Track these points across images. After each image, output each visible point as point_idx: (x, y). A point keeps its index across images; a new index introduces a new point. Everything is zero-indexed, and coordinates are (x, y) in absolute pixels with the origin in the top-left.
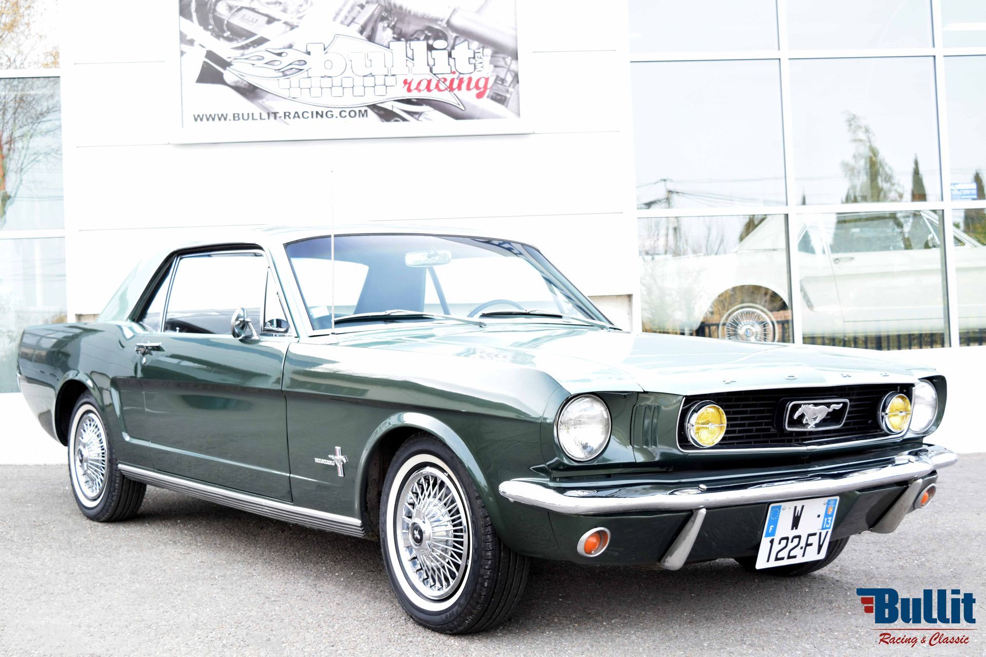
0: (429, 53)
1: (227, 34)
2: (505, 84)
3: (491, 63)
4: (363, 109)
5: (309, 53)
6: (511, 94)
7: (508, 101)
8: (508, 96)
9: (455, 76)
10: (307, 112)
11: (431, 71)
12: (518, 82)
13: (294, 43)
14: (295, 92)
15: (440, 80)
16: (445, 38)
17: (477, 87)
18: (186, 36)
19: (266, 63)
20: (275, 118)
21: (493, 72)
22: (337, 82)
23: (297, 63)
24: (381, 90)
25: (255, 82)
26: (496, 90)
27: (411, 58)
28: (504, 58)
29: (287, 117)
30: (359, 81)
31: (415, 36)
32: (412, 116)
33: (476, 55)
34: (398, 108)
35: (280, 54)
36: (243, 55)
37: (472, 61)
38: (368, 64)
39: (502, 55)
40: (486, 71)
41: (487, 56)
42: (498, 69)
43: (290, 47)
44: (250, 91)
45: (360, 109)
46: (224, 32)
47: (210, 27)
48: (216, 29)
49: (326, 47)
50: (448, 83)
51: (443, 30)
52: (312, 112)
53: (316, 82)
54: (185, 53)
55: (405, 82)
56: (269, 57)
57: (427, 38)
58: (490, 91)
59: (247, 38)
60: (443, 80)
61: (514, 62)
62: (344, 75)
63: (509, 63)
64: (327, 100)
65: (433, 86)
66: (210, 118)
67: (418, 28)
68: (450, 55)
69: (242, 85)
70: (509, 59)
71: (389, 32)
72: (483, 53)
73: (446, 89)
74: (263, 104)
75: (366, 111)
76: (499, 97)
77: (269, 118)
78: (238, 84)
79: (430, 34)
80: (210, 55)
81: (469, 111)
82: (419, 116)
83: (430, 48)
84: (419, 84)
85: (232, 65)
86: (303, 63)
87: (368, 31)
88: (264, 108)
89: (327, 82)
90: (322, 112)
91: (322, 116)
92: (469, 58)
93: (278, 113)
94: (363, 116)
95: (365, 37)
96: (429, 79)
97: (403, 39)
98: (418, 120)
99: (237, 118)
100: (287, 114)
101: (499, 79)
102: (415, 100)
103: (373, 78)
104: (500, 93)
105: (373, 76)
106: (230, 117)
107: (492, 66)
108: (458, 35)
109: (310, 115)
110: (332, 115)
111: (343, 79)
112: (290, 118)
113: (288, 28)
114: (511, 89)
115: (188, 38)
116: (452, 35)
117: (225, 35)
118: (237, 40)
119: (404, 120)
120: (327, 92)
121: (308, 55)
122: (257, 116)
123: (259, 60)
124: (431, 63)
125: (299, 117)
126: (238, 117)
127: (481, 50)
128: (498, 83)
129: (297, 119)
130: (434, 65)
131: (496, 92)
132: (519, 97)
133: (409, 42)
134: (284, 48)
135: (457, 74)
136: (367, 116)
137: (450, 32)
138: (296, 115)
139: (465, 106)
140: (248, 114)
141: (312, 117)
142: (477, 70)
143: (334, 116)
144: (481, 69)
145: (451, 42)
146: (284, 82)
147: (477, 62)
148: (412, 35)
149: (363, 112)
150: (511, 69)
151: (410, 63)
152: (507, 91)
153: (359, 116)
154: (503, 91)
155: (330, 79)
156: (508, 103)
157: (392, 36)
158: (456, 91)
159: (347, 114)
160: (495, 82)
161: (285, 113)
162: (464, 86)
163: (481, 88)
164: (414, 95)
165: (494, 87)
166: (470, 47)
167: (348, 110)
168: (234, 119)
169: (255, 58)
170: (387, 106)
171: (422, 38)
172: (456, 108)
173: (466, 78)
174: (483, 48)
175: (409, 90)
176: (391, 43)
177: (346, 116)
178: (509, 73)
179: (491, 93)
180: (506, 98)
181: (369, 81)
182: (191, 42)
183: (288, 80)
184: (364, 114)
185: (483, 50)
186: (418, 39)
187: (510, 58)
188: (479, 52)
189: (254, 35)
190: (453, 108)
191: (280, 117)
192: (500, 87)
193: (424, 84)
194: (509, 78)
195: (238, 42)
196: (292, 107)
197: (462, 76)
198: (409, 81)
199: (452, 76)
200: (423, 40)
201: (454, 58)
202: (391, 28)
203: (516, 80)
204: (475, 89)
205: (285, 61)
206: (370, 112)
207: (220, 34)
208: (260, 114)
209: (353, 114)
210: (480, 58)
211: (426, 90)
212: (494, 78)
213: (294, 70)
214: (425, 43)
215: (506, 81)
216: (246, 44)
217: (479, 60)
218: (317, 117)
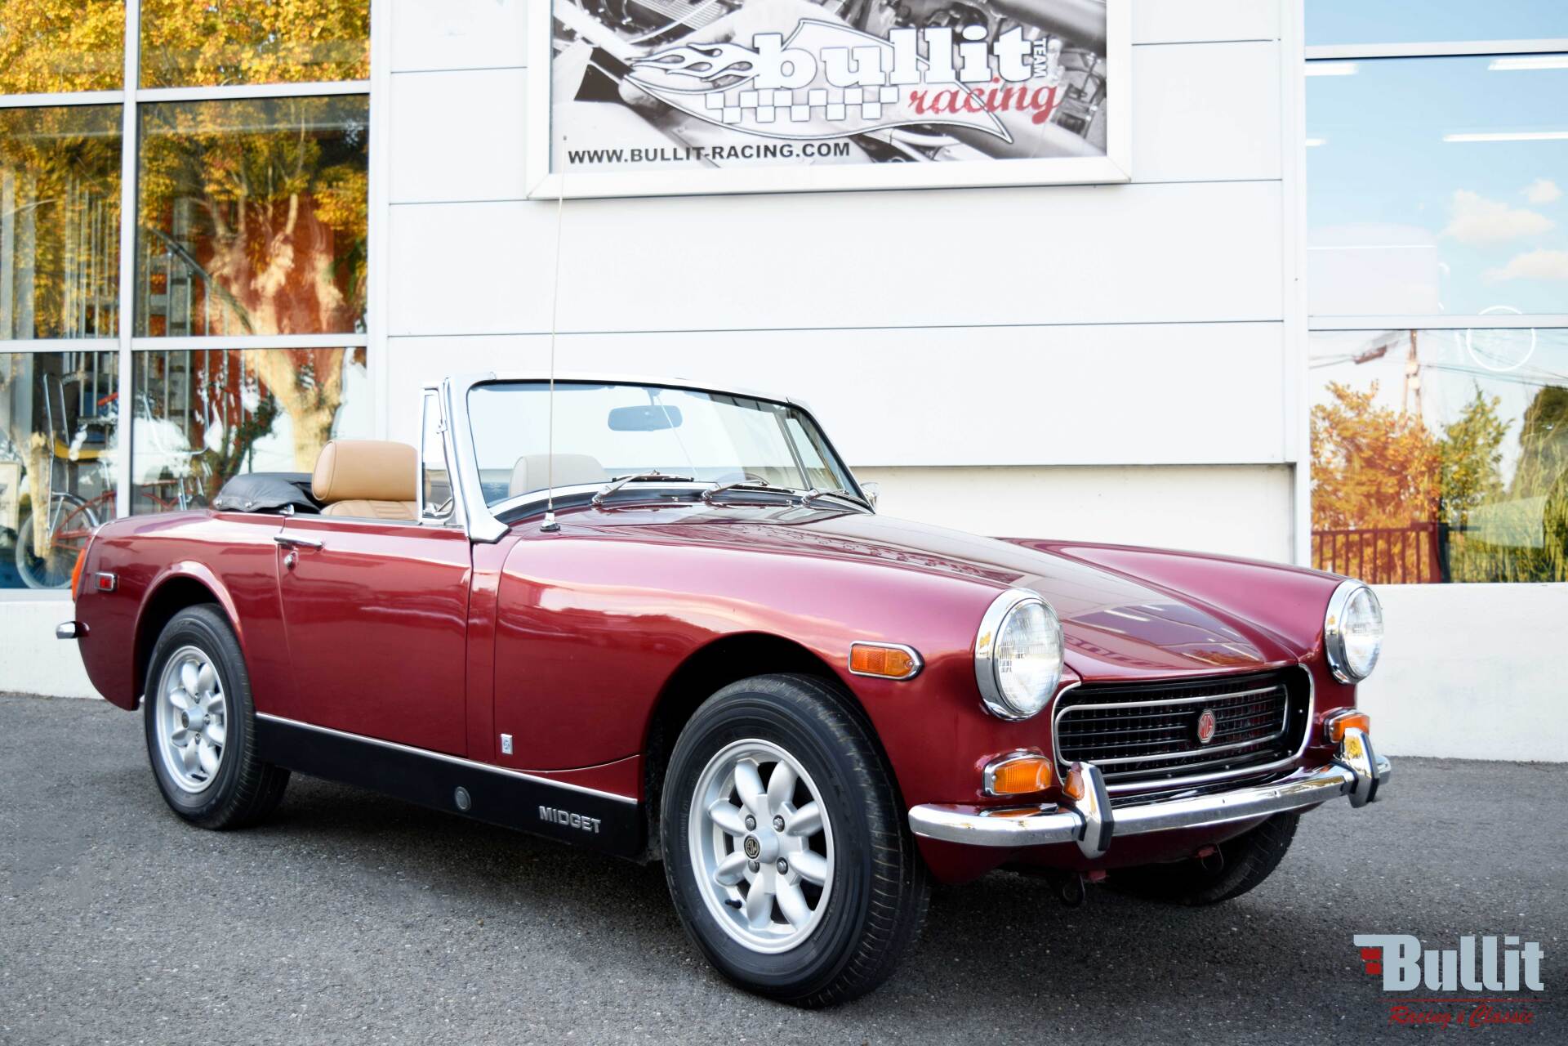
0: (956, 47)
1: (627, 21)
2: (1083, 99)
3: (1060, 62)
4: (841, 142)
5: (756, 50)
6: (1093, 116)
7: (1088, 127)
8: (1088, 118)
9: (999, 86)
10: (751, 147)
11: (958, 77)
12: (1105, 95)
13: (734, 34)
14: (732, 115)
15: (972, 93)
16: (983, 21)
17: (1035, 103)
18: (562, 25)
19: (688, 68)
20: (698, 157)
21: (1063, 78)
22: (801, 96)
23: (737, 66)
24: (872, 110)
25: (667, 97)
26: (1067, 109)
27: (926, 55)
28: (1083, 55)
29: (717, 156)
30: (837, 95)
31: (933, 19)
32: (923, 153)
33: (1036, 49)
34: (900, 140)
35: (709, 53)
36: (650, 54)
37: (1030, 60)
38: (853, 66)
39: (1079, 50)
40: (1051, 77)
41: (1054, 51)
42: (1072, 73)
43: (727, 39)
44: (659, 114)
45: (836, 141)
46: (623, 17)
47: (601, 10)
48: (610, 14)
49: (785, 38)
50: (985, 98)
51: (980, 8)
52: (758, 147)
53: (766, 97)
54: (560, 52)
55: (914, 96)
56: (692, 57)
57: (953, 22)
58: (1057, 111)
59: (659, 27)
60: (977, 93)
61: (1099, 61)
62: (815, 85)
63: (1091, 63)
64: (784, 126)
65: (960, 102)
66: (595, 156)
67: (937, 6)
68: (990, 50)
69: (648, 104)
70: (1091, 57)
71: (890, 12)
72: (1047, 47)
73: (982, 108)
74: (679, 134)
75: (846, 145)
76: (1072, 121)
77: (688, 158)
78: (641, 102)
79: (958, 16)
80: (600, 55)
81: (1019, 144)
82: (935, 155)
83: (958, 39)
84: (937, 99)
85: (633, 71)
86: (746, 66)
87: (854, 13)
88: (681, 140)
89: (784, 98)
90: (775, 147)
91: (774, 154)
92: (1023, 55)
93: (703, 148)
94: (841, 153)
95: (849, 22)
96: (953, 91)
97: (912, 25)
98: (932, 159)
99: (637, 158)
100: (718, 150)
101: (1073, 89)
102: (929, 127)
103: (860, 90)
104: (1074, 114)
105: (861, 86)
106: (627, 155)
107: (1062, 67)
108: (1005, 17)
109: (754, 152)
110: (791, 152)
111: (811, 92)
112: (722, 157)
113: (724, 11)
114: (1093, 108)
115: (566, 28)
116: (995, 16)
117: (624, 22)
118: (642, 31)
119: (909, 159)
120: (782, 114)
121: (755, 55)
122: (669, 154)
123: (675, 62)
124: (958, 62)
125: (736, 155)
126: (639, 155)
127: (1044, 42)
128: (1071, 98)
129: (733, 158)
130: (963, 67)
131: (1067, 111)
132: (1105, 121)
133: (922, 30)
134: (717, 42)
135: (1002, 82)
136: (848, 153)
137: (992, 12)
138: (733, 153)
139: (1015, 137)
140: (655, 150)
141: (758, 155)
142: (1035, 75)
143: (795, 154)
144: (1044, 73)
145: (994, 28)
146: (715, 99)
147: (1036, 62)
148: (928, 18)
149: (841, 146)
150: (1094, 73)
151: (922, 67)
152: (1087, 111)
153: (835, 154)
154: (1078, 112)
155: (790, 92)
156: (1087, 131)
157: (894, 20)
158: (998, 112)
159: (815, 150)
160: (1066, 94)
161: (714, 149)
162: (1013, 101)
163: (1041, 106)
164: (929, 117)
165: (1063, 104)
166: (1025, 37)
167: (817, 144)
168: (633, 160)
169: (668, 59)
170: (883, 136)
171: (945, 22)
172: (998, 140)
173: (1017, 87)
174: (1048, 38)
175: (920, 110)
176: (892, 32)
177: (813, 154)
178: (1090, 80)
179: (1059, 115)
180: (1083, 122)
181: (854, 96)
182: (570, 35)
183: (722, 95)
184: (843, 150)
185: (1047, 42)
186: (938, 25)
187: (1093, 54)
188: (1041, 46)
189: (671, 21)
190: (992, 140)
191: (707, 155)
192: (1075, 103)
193: (945, 101)
194: (1091, 89)
195: (644, 34)
196: (727, 139)
197: (1009, 86)
198: (919, 95)
199: (993, 86)
200: (946, 26)
201: (998, 56)
202: (892, 7)
203: (1101, 92)
204: (1030, 108)
205: (718, 63)
206: (853, 147)
207: (616, 21)
208: (675, 150)
209: (824, 150)
210: (1042, 55)
211: (947, 110)
212: (1065, 88)
213: (731, 77)
214: (948, 31)
215: (1086, 94)
216: (657, 37)
217: (1040, 59)
218: (766, 155)
